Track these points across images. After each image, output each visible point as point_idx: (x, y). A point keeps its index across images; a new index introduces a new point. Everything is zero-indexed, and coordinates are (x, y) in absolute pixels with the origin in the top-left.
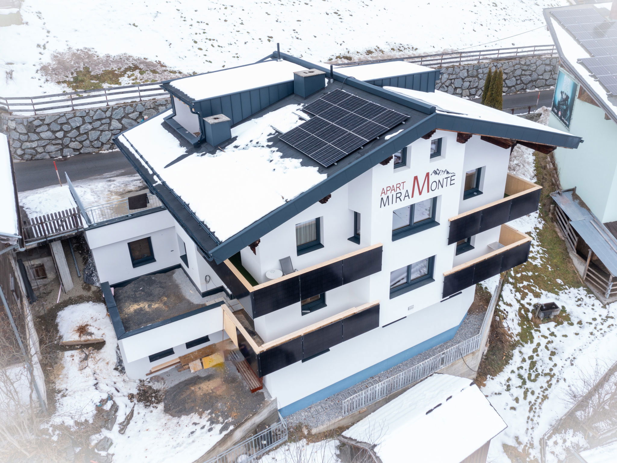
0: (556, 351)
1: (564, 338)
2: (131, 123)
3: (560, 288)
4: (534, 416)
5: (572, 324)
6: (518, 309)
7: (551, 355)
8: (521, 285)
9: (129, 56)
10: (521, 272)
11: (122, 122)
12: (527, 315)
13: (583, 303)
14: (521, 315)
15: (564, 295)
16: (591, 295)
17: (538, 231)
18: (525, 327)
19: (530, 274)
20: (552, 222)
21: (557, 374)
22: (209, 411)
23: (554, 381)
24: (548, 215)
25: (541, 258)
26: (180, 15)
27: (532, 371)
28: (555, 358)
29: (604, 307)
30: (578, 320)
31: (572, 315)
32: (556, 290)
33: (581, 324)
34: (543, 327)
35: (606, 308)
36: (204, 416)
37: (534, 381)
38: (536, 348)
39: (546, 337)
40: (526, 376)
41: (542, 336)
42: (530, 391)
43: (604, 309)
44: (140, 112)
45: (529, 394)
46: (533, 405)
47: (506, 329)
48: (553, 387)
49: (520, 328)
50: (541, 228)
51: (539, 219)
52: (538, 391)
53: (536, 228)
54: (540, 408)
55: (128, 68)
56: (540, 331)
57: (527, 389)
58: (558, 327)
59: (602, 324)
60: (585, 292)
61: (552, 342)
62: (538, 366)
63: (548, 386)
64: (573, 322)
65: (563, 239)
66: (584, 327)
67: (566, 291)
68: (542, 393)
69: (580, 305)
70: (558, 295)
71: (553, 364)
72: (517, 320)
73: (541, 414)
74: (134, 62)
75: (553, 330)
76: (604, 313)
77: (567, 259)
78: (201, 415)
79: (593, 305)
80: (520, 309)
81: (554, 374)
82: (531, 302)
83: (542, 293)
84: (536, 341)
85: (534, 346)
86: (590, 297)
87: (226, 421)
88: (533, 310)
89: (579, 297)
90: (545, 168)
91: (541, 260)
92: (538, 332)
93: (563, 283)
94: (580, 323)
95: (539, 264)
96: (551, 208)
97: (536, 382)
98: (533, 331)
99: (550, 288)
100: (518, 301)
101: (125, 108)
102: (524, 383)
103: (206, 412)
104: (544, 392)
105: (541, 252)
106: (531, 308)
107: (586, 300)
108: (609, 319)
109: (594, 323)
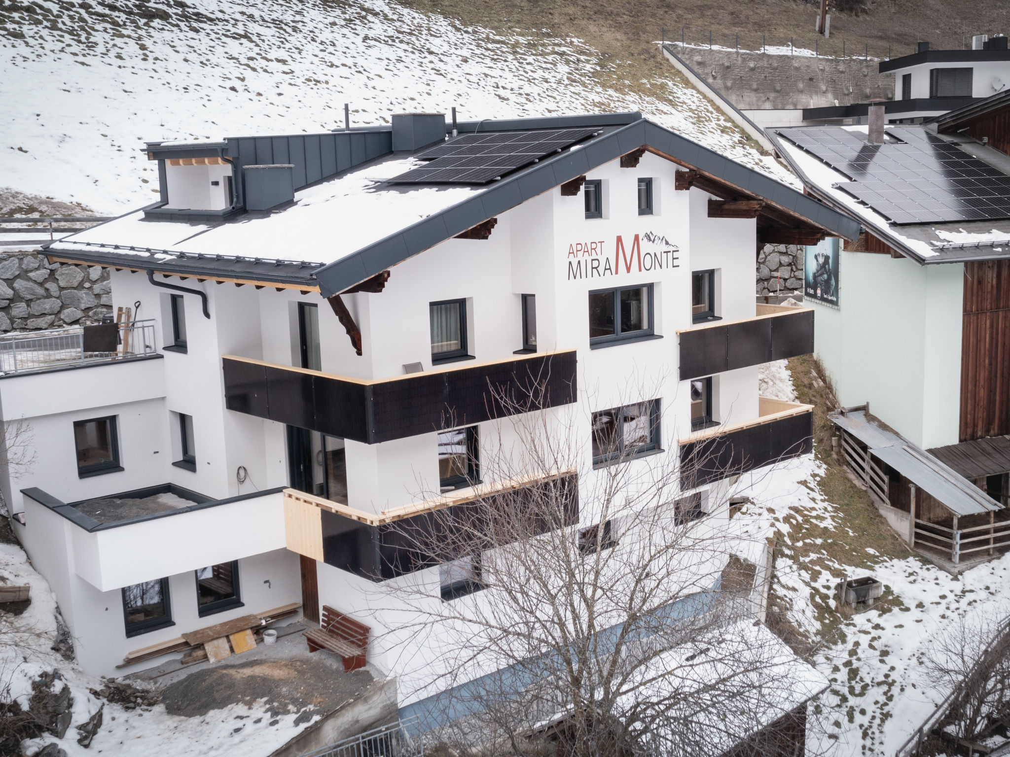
0: (889, 649)
1: (898, 629)
2: (32, 289)
3: (874, 560)
4: (873, 744)
5: (907, 609)
6: (808, 595)
7: (881, 656)
8: (807, 560)
9: (17, 193)
10: (803, 539)
11: (15, 285)
12: (827, 603)
13: (919, 579)
14: (816, 606)
15: (883, 569)
16: (929, 566)
17: (818, 479)
18: (827, 621)
19: (819, 541)
20: (840, 465)
21: (899, 679)
22: (265, 699)
23: (895, 690)
24: (830, 455)
25: (833, 518)
26: (109, 142)
27: (853, 683)
28: (890, 660)
29: (955, 578)
30: (917, 602)
31: (903, 596)
32: (869, 563)
33: (923, 606)
34: (860, 619)
35: (958, 580)
36: (256, 706)
37: (862, 694)
38: (853, 650)
39: (866, 633)
40: (845, 691)
41: (860, 631)
42: (858, 710)
43: (955, 582)
44: (51, 270)
45: (857, 715)
46: (867, 729)
47: (795, 624)
48: (895, 699)
49: (819, 623)
50: (823, 475)
51: (817, 462)
52: (871, 709)
53: (814, 475)
54: (881, 732)
55: (15, 210)
56: (855, 626)
57: (852, 708)
58: (885, 616)
59: (958, 602)
60: (920, 564)
61: (879, 637)
62: (863, 673)
63: (887, 699)
64: (908, 606)
65: (864, 488)
66: (928, 610)
67: (885, 564)
68: (879, 711)
69: (915, 581)
70: (873, 570)
71: (888, 667)
72: (810, 611)
73: (883, 739)
74: (26, 201)
75: (876, 620)
76: (958, 587)
77: (877, 518)
78: (249, 704)
79: (937, 579)
80: (812, 596)
81: (894, 682)
82: (829, 584)
83: (845, 570)
84: (851, 640)
85: (850, 646)
86: (928, 569)
87: (303, 709)
88: (835, 595)
89: (910, 571)
90: (811, 386)
91: (834, 521)
92: (851, 627)
93: (877, 554)
94: (920, 605)
95: (830, 527)
96: (834, 443)
97: (865, 697)
98: (842, 627)
99: (857, 561)
100: (807, 584)
101: (22, 259)
102: (844, 699)
103: (259, 700)
104: (882, 709)
105: (830, 509)
106: (831, 593)
107: (923, 573)
108: (967, 594)
109: (944, 602)
